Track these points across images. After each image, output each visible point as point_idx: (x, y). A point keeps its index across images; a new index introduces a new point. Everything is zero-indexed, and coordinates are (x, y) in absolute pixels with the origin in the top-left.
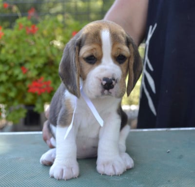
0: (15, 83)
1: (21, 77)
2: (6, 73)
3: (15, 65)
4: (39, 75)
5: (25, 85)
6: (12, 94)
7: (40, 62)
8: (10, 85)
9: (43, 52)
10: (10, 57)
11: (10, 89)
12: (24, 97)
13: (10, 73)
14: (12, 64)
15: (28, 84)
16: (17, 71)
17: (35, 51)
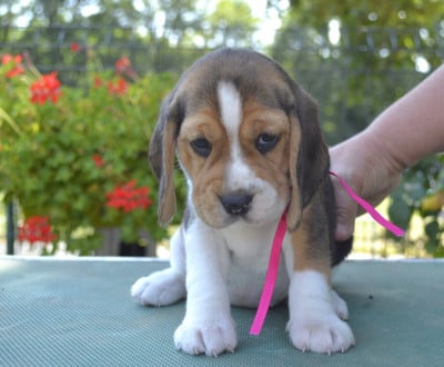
0: (85, 186)
1: (95, 174)
2: (70, 166)
3: (86, 154)
4: (129, 172)
5: (103, 190)
6: (80, 205)
7: (132, 148)
8: (77, 189)
9: (137, 130)
10: (77, 137)
11: (75, 197)
12: (102, 212)
13: (76, 166)
14: (81, 152)
15: (110, 188)
16: (89, 164)
17: (122, 128)
